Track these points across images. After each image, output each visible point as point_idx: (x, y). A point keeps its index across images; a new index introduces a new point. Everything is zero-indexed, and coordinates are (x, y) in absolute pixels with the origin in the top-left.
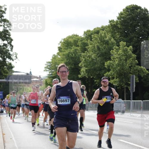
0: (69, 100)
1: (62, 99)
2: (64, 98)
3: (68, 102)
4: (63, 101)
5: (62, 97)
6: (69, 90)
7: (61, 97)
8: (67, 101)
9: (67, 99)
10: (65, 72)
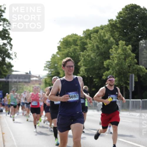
0: (77, 95)
1: (71, 95)
2: (72, 94)
3: (77, 97)
4: (72, 97)
5: (71, 93)
6: (76, 85)
7: (69, 93)
8: (75, 97)
9: (75, 95)
10: (72, 66)
